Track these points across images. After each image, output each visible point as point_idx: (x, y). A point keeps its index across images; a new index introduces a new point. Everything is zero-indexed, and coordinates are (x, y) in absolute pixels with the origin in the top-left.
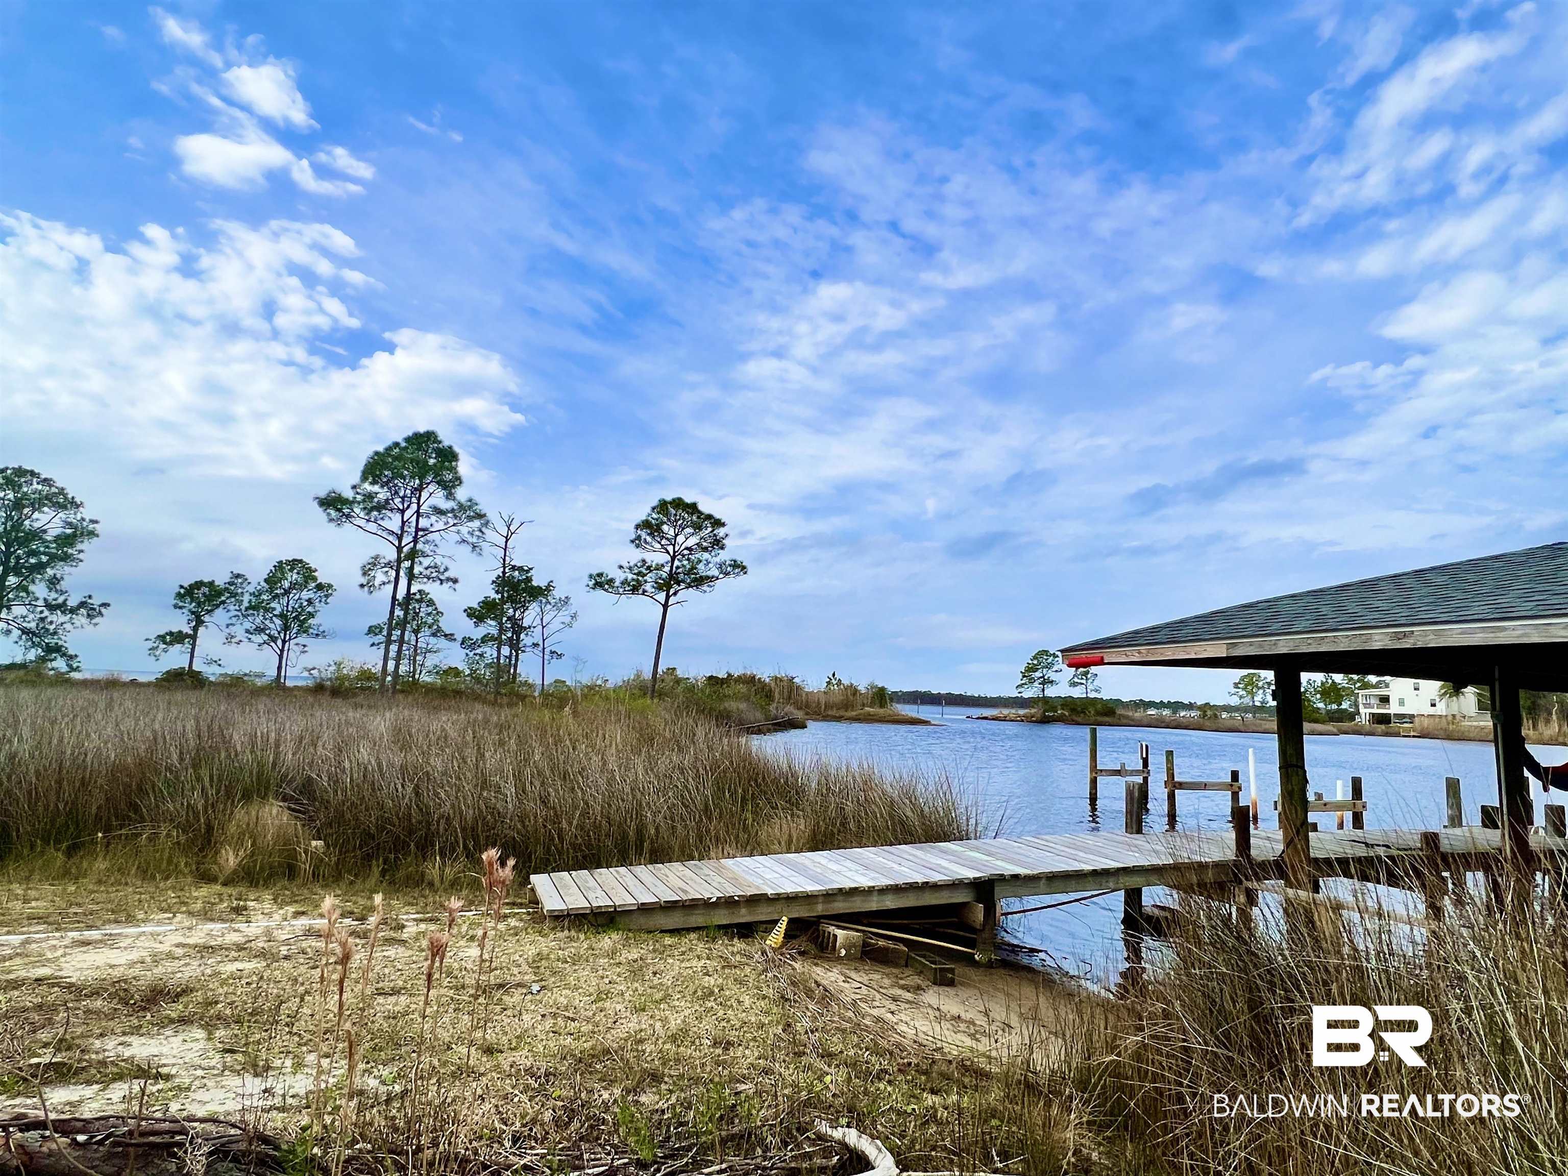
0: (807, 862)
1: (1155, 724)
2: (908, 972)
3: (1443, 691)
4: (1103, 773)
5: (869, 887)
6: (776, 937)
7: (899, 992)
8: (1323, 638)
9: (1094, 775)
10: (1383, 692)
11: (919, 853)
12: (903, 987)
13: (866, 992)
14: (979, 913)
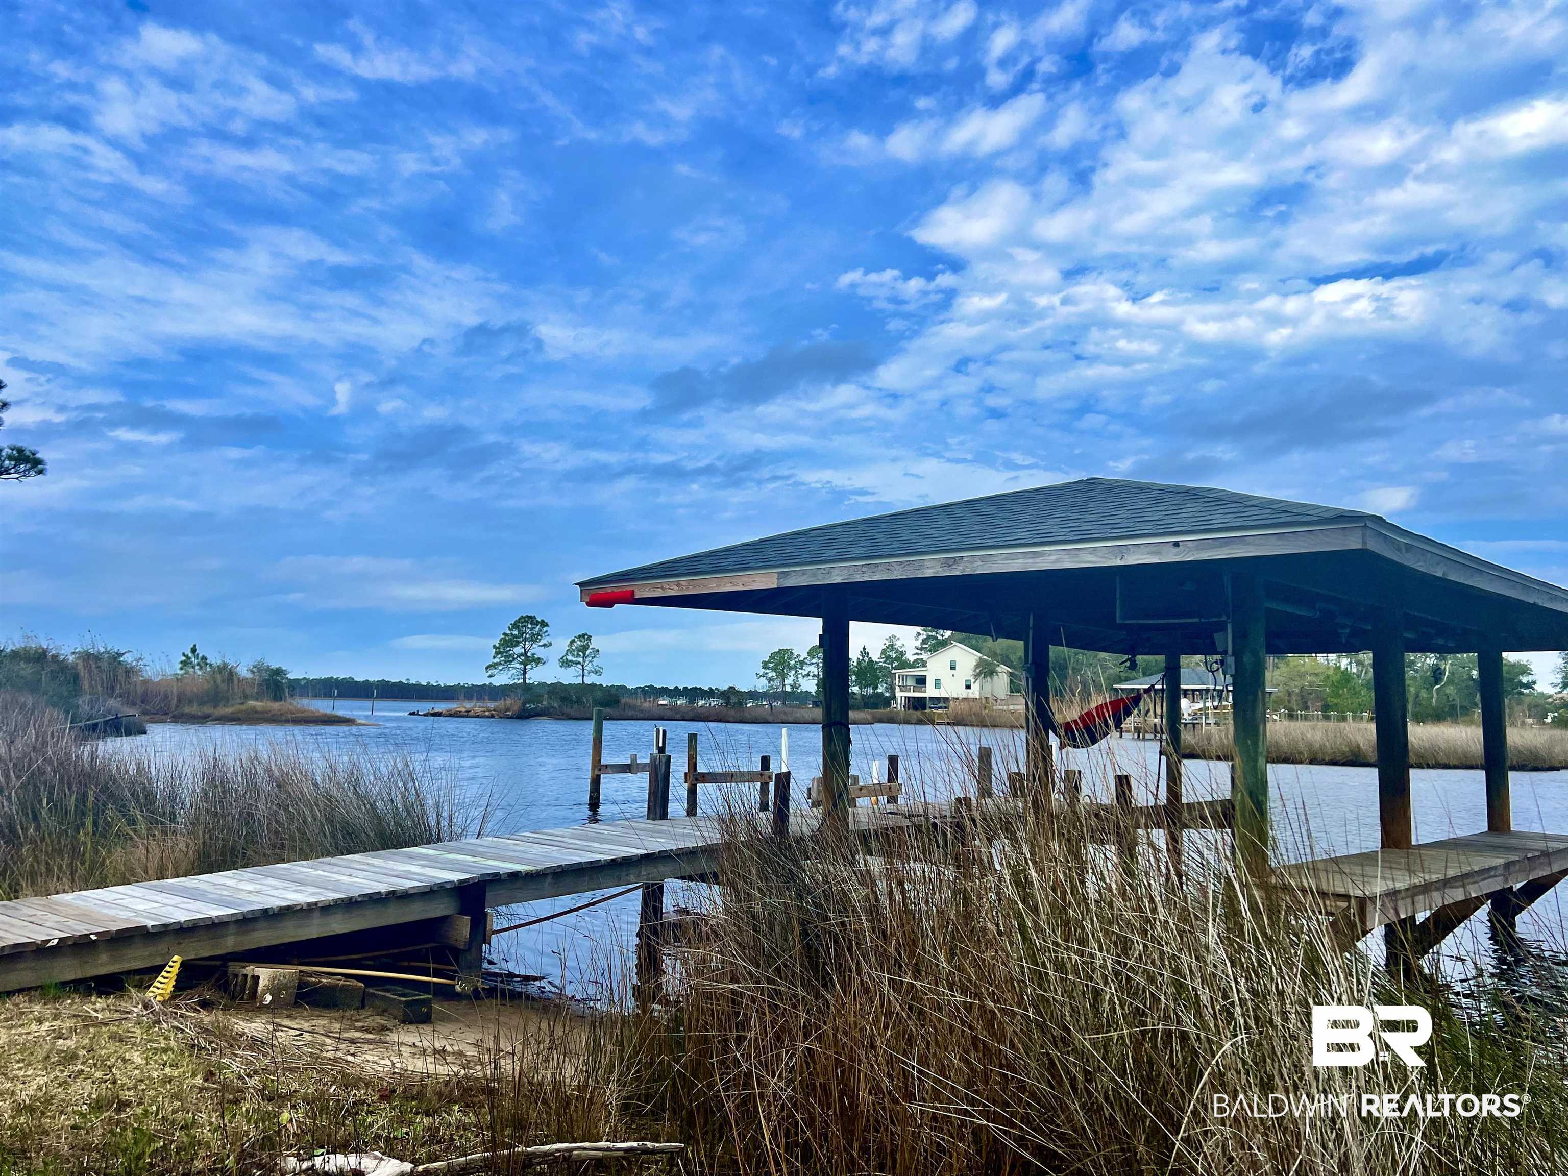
0: (202, 886)
1: (669, 714)
2: (364, 1013)
3: (978, 671)
4: (609, 769)
5: (309, 904)
6: (164, 984)
7: (358, 1034)
8: (877, 565)
9: (597, 772)
10: (918, 672)
11: (376, 861)
12: (362, 1029)
13: (310, 1038)
14: (463, 927)
